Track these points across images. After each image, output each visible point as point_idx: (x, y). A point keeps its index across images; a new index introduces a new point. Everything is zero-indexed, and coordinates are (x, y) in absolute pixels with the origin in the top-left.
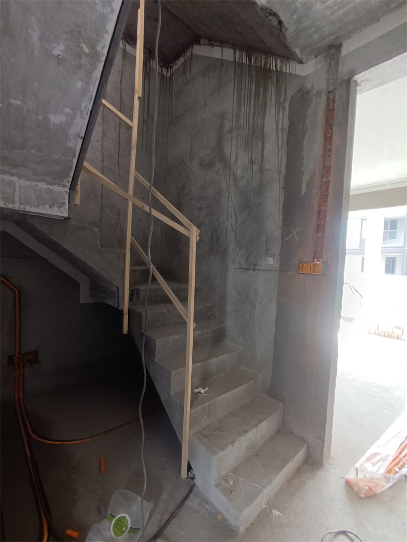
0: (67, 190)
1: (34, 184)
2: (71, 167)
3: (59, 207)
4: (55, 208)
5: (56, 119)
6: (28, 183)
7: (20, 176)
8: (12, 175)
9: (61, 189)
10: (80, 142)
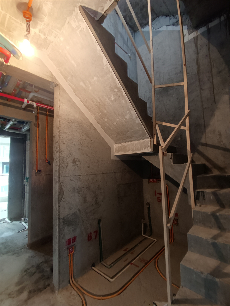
0: (150, 139)
1: (139, 141)
2: (144, 130)
3: (147, 148)
5: (127, 117)
6: (137, 142)
7: (135, 140)
8: (133, 141)
9: (148, 139)
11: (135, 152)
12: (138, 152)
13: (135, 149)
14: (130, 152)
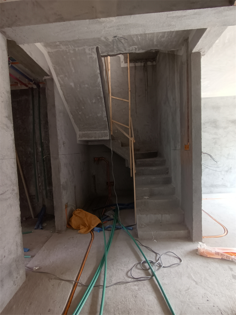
0: (109, 131)
2: (107, 125)
3: (107, 136)
4: (106, 137)
5: (99, 115)
6: (99, 132)
7: (97, 131)
8: (96, 131)
9: (107, 131)
10: (106, 118)
11: (97, 139)
12: (100, 139)
13: (97, 137)
14: (93, 139)
